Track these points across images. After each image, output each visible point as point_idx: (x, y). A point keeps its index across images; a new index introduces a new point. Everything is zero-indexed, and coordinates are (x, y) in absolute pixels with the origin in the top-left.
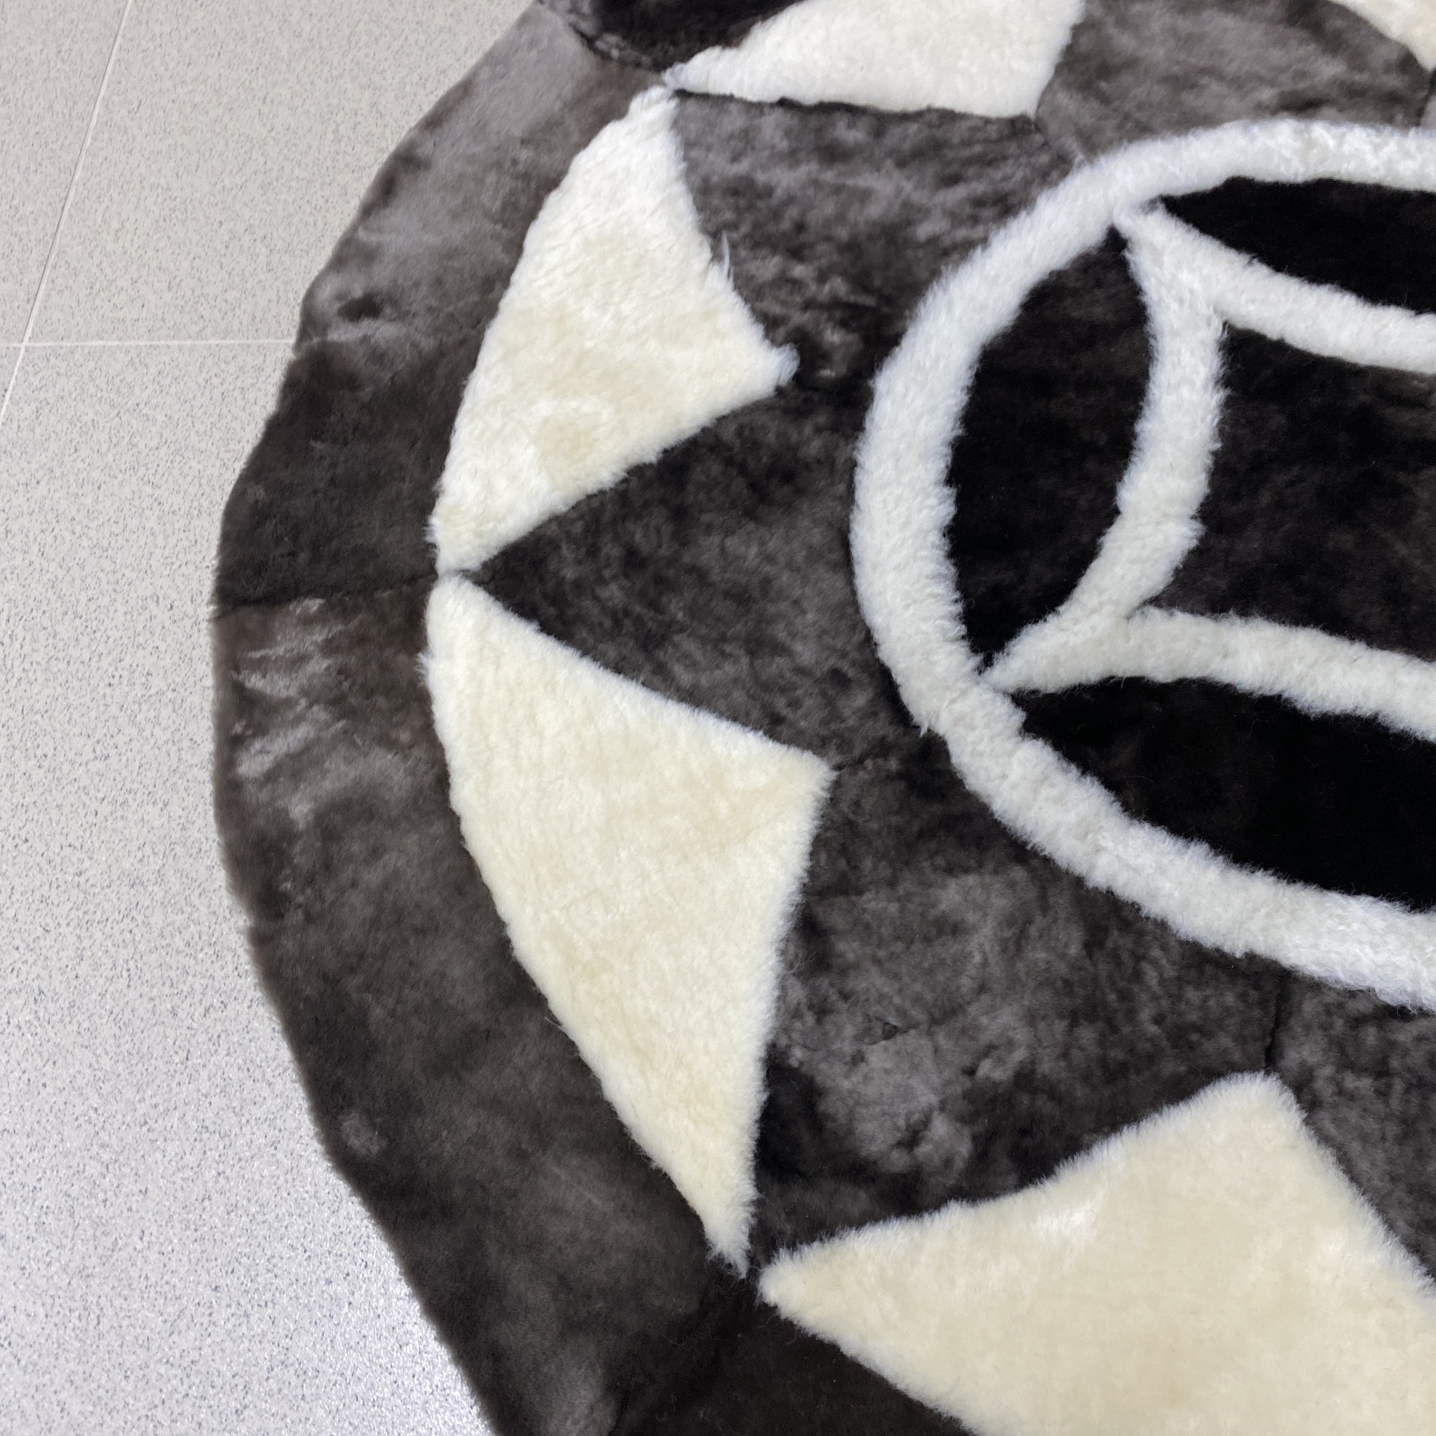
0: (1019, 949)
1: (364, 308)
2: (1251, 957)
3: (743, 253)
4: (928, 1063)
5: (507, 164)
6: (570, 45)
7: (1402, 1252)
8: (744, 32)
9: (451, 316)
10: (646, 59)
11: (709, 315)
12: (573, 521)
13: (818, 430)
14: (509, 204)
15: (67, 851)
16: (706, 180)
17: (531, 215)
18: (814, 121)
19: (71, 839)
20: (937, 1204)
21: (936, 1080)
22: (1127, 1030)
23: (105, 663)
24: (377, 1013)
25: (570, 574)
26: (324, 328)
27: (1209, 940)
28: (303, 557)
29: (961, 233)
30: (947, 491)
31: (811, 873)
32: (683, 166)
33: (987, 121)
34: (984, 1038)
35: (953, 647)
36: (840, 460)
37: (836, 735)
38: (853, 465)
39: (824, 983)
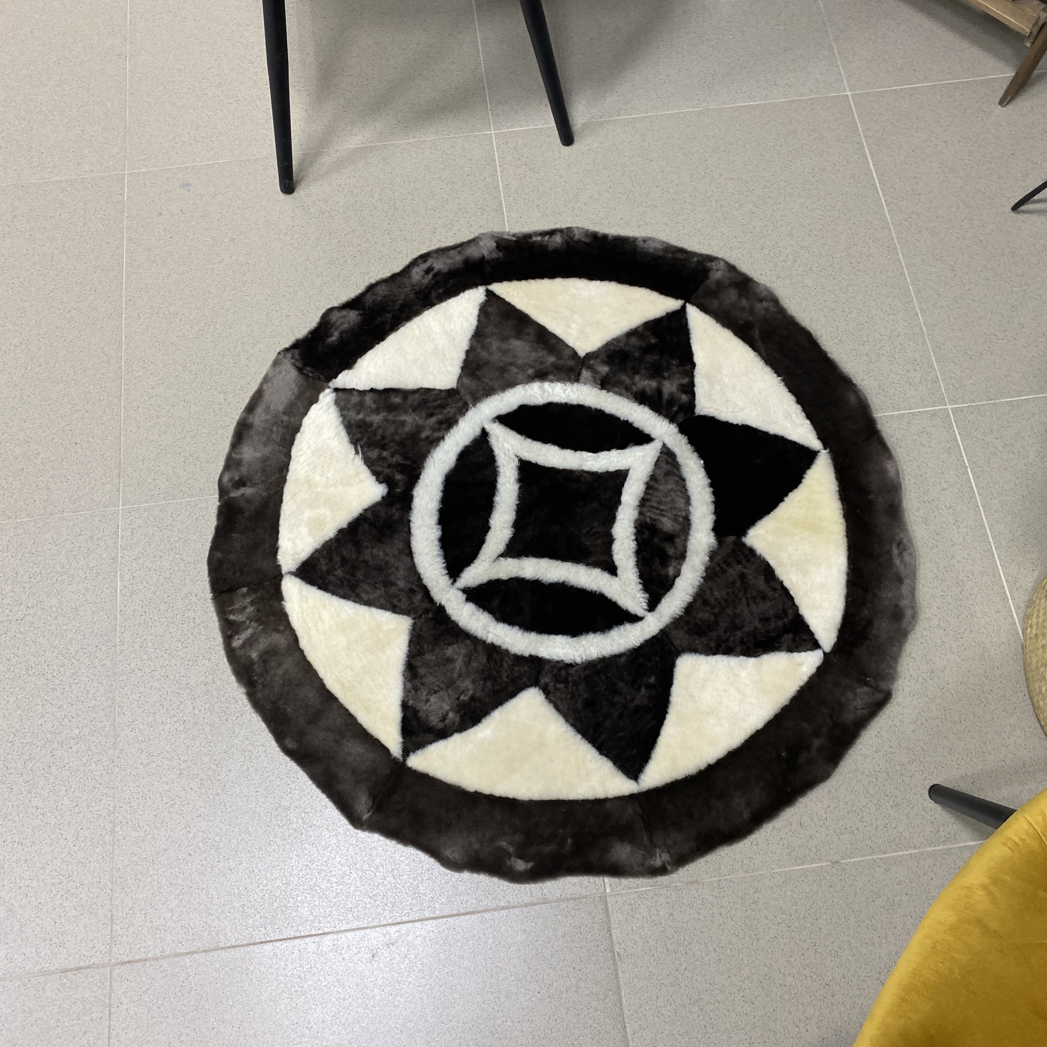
0: (469, 663)
1: (240, 483)
2: (531, 656)
3: (366, 449)
4: (447, 699)
5: (280, 423)
6: (293, 373)
7: (570, 727)
8: (355, 362)
9: (270, 483)
10: (322, 377)
11: (357, 475)
12: (322, 551)
13: (397, 510)
14: (283, 439)
15: (182, 678)
16: (349, 422)
17: (292, 443)
18: (383, 397)
19: (182, 674)
20: (451, 735)
21: (449, 703)
22: (499, 681)
23: (179, 616)
24: (289, 710)
25: (324, 568)
26: (227, 493)
27: (519, 653)
28: (238, 574)
29: (436, 434)
30: (439, 527)
31: (409, 651)
32: (341, 419)
33: (441, 391)
34: (461, 689)
35: (444, 577)
36: (405, 521)
37: (413, 609)
38: (409, 521)
39: (416, 682)
